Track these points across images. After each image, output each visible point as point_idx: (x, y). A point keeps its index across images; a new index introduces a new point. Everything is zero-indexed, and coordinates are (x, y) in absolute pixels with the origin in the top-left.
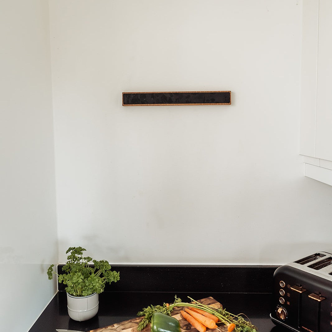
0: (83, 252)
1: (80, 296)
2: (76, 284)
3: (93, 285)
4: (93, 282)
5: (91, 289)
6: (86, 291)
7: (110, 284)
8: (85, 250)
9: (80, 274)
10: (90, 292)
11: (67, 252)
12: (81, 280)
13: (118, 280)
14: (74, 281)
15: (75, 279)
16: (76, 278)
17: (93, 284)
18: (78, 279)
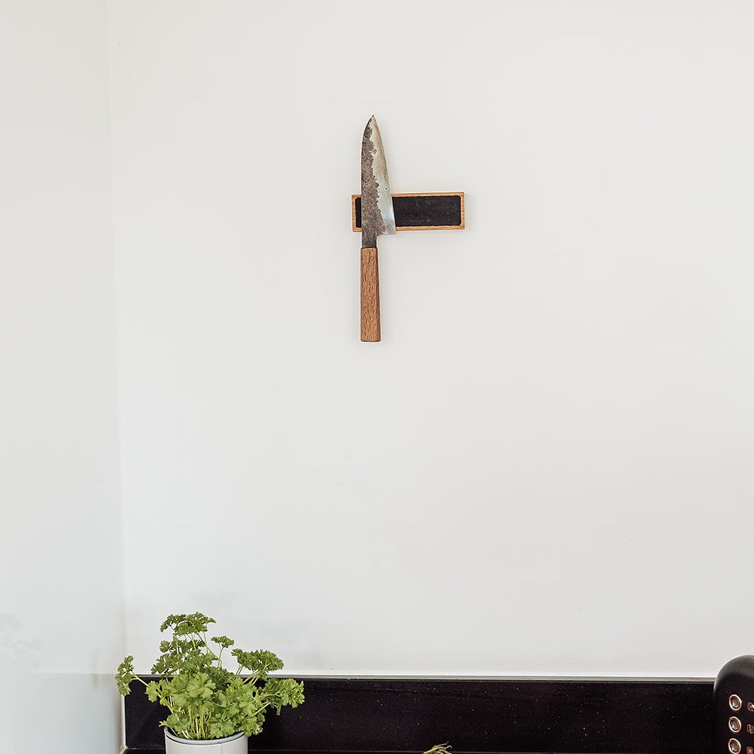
0: (209, 625)
1: (202, 739)
2: (196, 703)
3: (240, 706)
4: (238, 698)
5: (232, 719)
6: (220, 725)
7: (278, 714)
8: (212, 621)
9: (205, 676)
10: (229, 728)
11: (164, 627)
12: (208, 693)
13: (302, 702)
14: (193, 695)
15: (193, 690)
16: (197, 686)
17: (239, 703)
18: (202, 689)
